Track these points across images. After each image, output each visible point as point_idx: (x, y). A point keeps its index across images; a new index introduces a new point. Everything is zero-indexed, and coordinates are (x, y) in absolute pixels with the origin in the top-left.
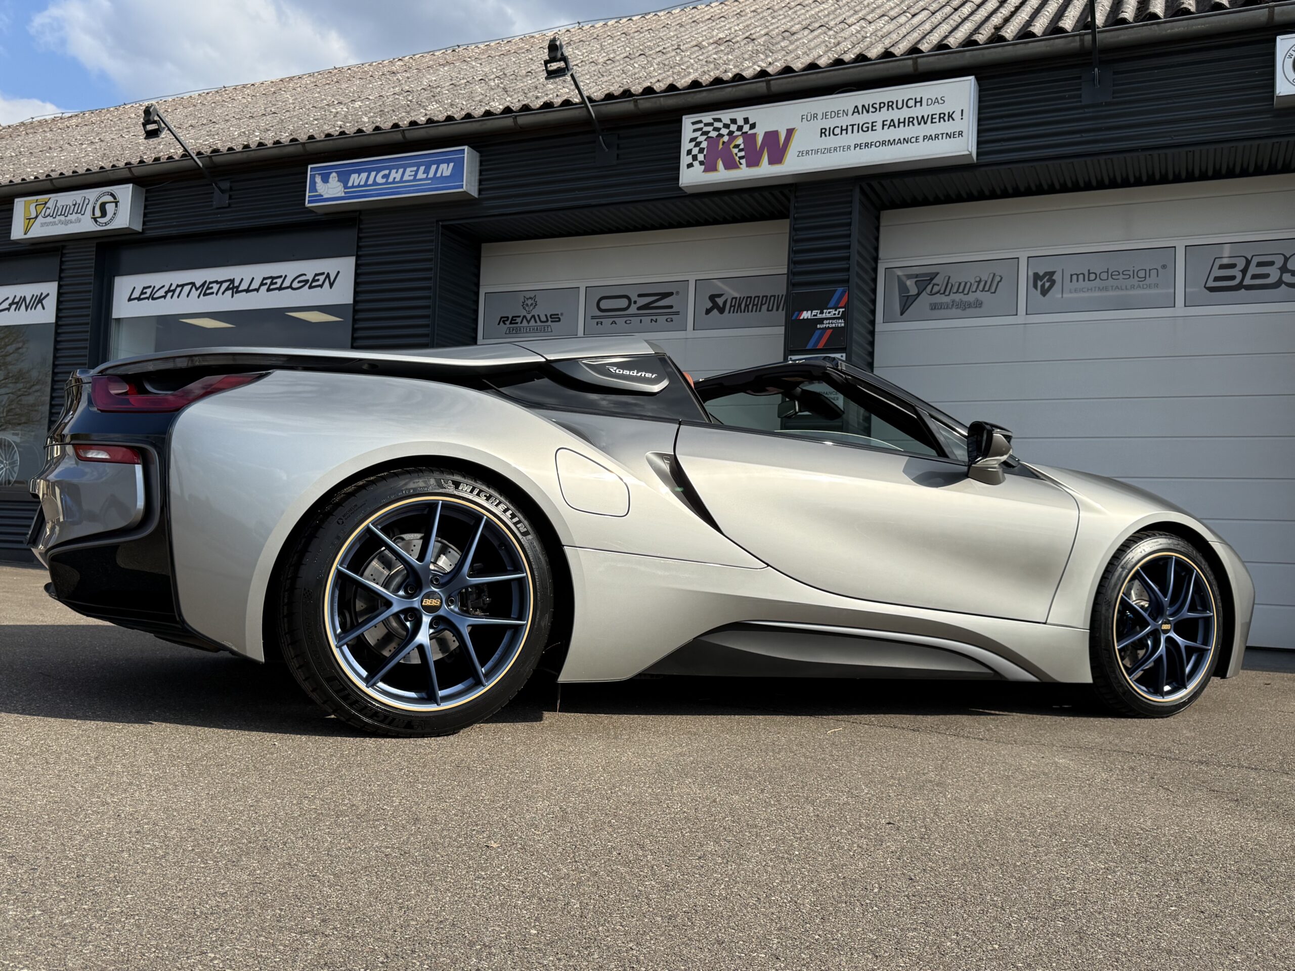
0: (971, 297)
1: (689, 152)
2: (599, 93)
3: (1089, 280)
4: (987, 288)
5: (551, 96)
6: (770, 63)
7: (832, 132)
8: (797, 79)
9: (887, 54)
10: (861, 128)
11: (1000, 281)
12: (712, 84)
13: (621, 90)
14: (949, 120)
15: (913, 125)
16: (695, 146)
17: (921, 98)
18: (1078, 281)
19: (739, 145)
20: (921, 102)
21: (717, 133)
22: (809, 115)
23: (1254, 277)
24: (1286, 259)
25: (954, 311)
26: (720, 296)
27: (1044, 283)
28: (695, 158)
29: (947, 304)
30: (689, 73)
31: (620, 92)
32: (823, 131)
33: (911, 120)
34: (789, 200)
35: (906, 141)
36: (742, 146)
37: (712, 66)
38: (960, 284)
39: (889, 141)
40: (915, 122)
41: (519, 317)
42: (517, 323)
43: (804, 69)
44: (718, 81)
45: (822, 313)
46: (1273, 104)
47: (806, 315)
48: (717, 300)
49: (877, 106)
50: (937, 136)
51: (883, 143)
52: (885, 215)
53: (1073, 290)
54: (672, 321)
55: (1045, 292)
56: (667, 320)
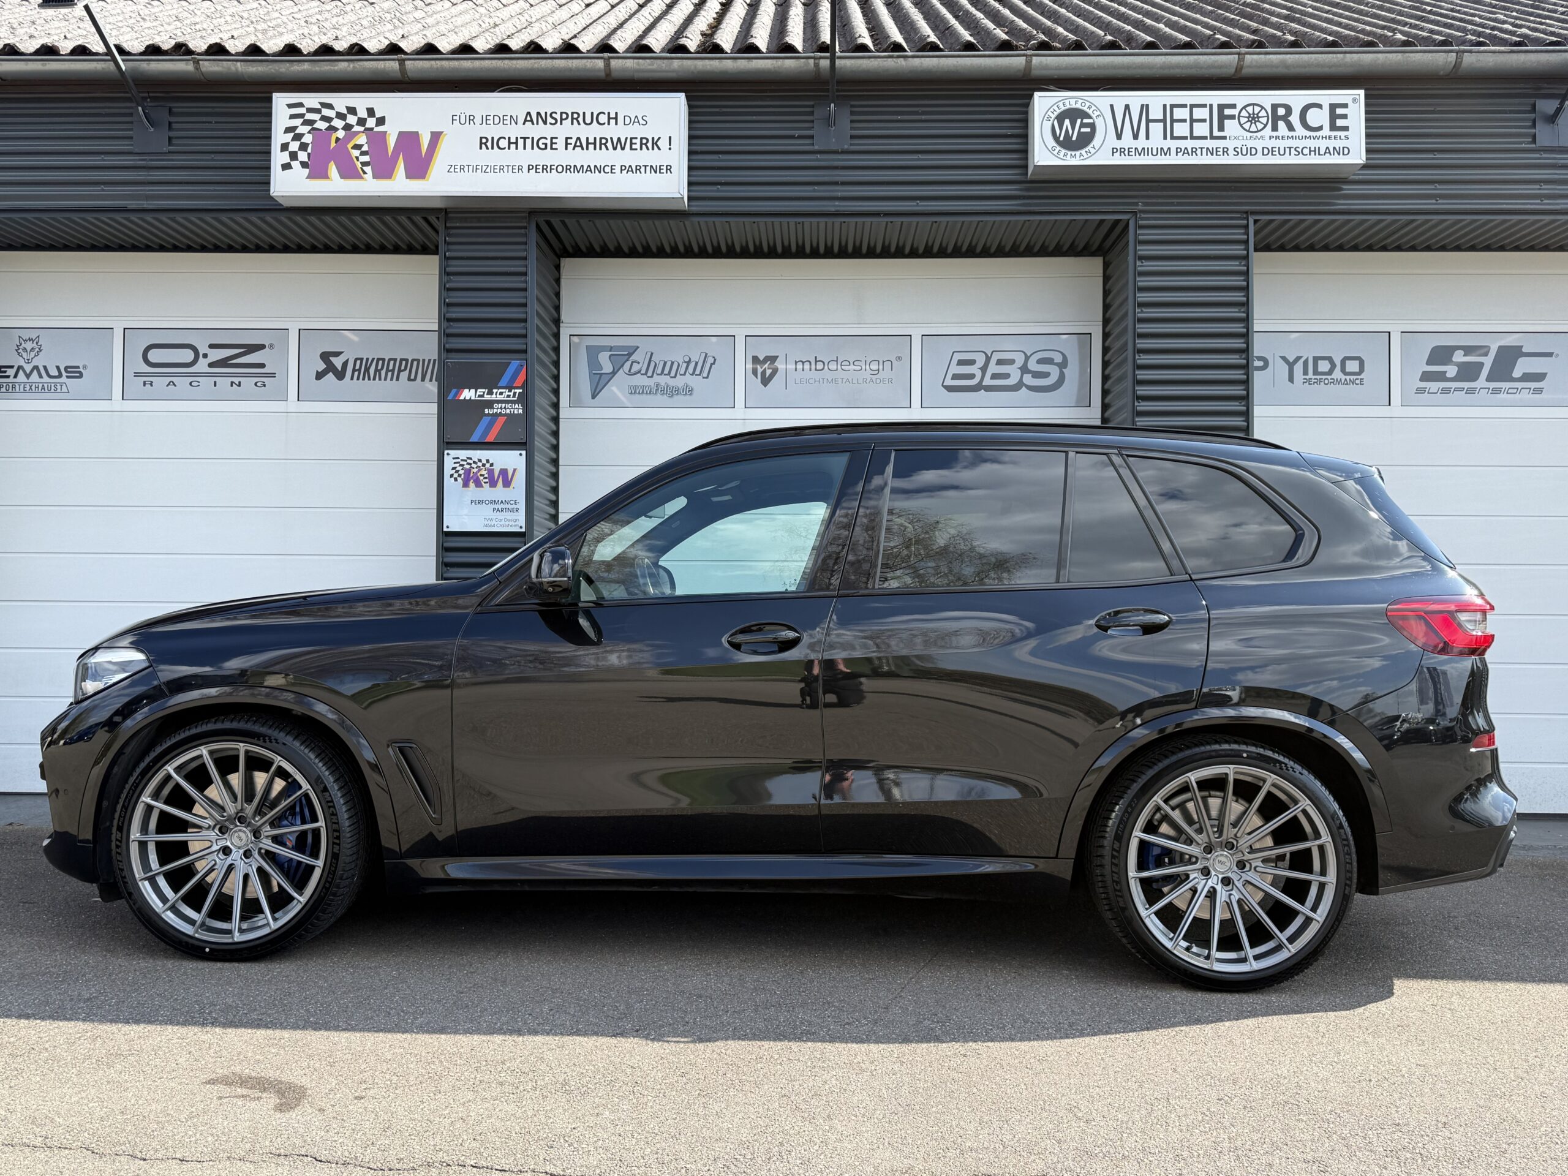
0: (680, 381)
1: (285, 147)
2: (136, 43)
3: (816, 370)
4: (698, 371)
5: (56, 38)
6: (403, 36)
7: (496, 143)
8: (445, 63)
9: (569, 48)
10: (536, 144)
11: (714, 364)
12: (317, 53)
13: (173, 43)
14: (653, 149)
15: (607, 149)
16: (294, 139)
17: (616, 113)
18: (803, 369)
19: (362, 145)
20: (616, 118)
21: (328, 124)
22: (463, 117)
23: (994, 376)
24: (1027, 358)
25: (659, 398)
27: (765, 370)
28: (294, 156)
30: (282, 34)
31: (170, 46)
32: (484, 141)
33: (604, 141)
34: (437, 232)
35: (599, 169)
36: (365, 148)
37: (315, 28)
38: (666, 362)
39: (575, 166)
40: (609, 145)
41: (12, 367)
42: (8, 377)
43: (453, 52)
44: (326, 50)
45: (490, 393)
46: (1027, 174)
47: (468, 394)
48: (332, 359)
49: (558, 117)
50: (638, 169)
51: (567, 169)
52: (567, 264)
53: (798, 381)
54: (264, 386)
55: (765, 381)
56: (256, 384)
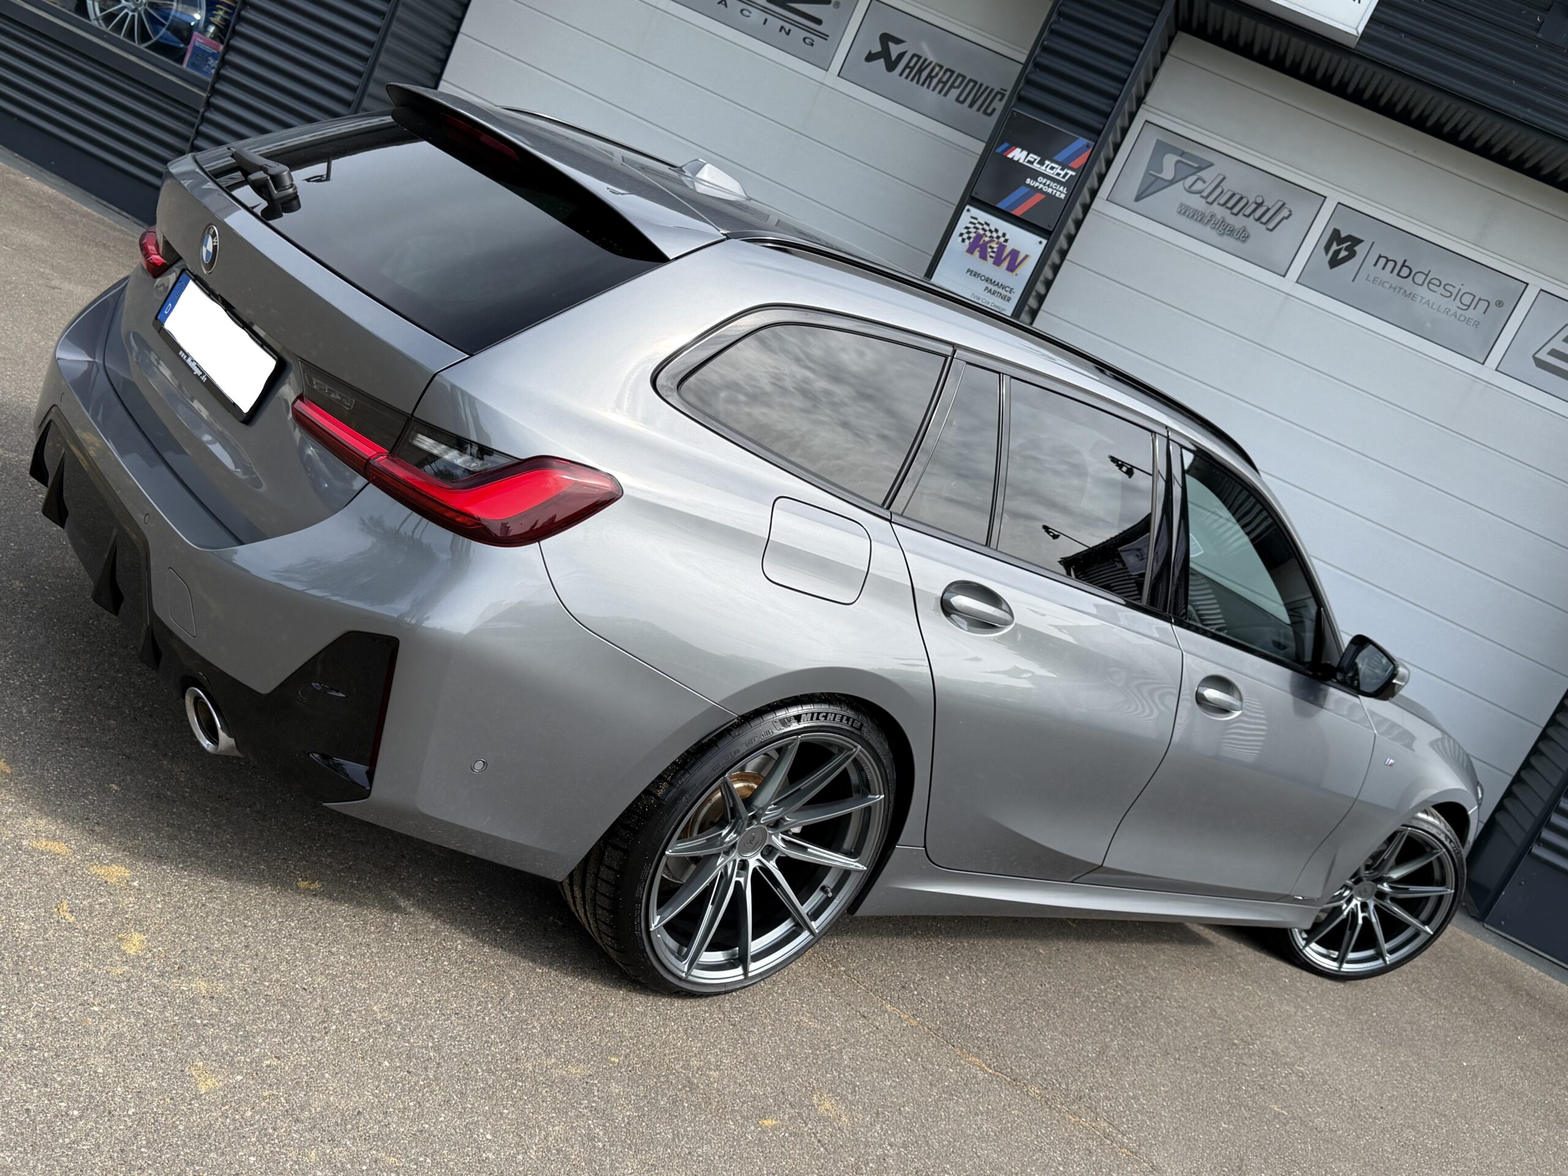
0: (1238, 222)
3: (1398, 275)
4: (1264, 220)
11: (1287, 218)
18: (1383, 268)
25: (1208, 232)
26: (898, 41)
27: (1340, 249)
29: (1203, 215)
38: (1233, 195)
45: (1041, 163)
47: (1018, 155)
48: (891, 45)
52: (1182, 37)
53: (1371, 279)
54: (812, 45)
55: (1334, 262)
56: (804, 39)
